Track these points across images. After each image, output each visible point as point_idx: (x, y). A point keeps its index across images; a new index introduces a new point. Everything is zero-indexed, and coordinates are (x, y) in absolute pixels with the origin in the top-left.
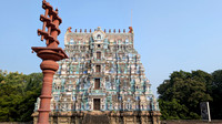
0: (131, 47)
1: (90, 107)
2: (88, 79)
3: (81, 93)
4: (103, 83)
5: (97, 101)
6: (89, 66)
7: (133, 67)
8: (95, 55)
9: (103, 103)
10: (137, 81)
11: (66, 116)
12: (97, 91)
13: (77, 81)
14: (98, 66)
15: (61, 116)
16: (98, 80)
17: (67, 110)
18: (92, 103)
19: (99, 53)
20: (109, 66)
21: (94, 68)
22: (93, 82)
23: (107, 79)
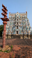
0: (26, 17)
1: (16, 33)
2: (15, 26)
3: (13, 30)
4: (19, 27)
5: (17, 32)
6: (15, 23)
7: (27, 23)
8: (17, 20)
9: (19, 32)
10: (28, 27)
11: (10, 35)
12: (17, 29)
14: (18, 23)
15: (9, 35)
16: (17, 27)
17: (10, 34)
18: (16, 32)
19: (18, 19)
20: (20, 23)
21: (16, 23)
22: (16, 27)
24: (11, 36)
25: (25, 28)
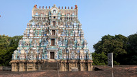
0: (76, 19)
1: (48, 57)
2: (47, 39)
3: (42, 48)
4: (57, 41)
5: (52, 53)
6: (48, 31)
7: (77, 32)
8: (52, 24)
9: (56, 55)
10: (79, 40)
11: (32, 63)
12: (52, 47)
13: (40, 41)
14: (54, 31)
15: (29, 63)
16: (53, 40)
17: (33, 59)
18: (49, 55)
19: (54, 22)
20: (61, 31)
21: (51, 32)
22: (50, 41)
23: (59, 39)
24: (37, 63)
25: (73, 43)
